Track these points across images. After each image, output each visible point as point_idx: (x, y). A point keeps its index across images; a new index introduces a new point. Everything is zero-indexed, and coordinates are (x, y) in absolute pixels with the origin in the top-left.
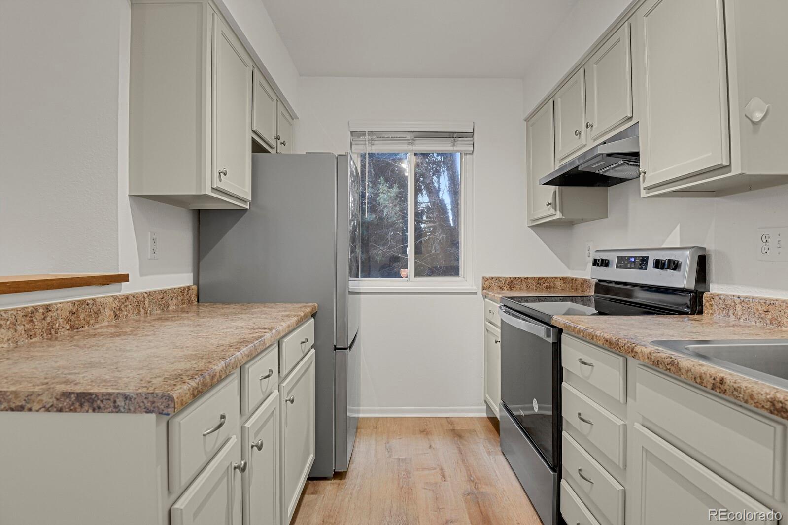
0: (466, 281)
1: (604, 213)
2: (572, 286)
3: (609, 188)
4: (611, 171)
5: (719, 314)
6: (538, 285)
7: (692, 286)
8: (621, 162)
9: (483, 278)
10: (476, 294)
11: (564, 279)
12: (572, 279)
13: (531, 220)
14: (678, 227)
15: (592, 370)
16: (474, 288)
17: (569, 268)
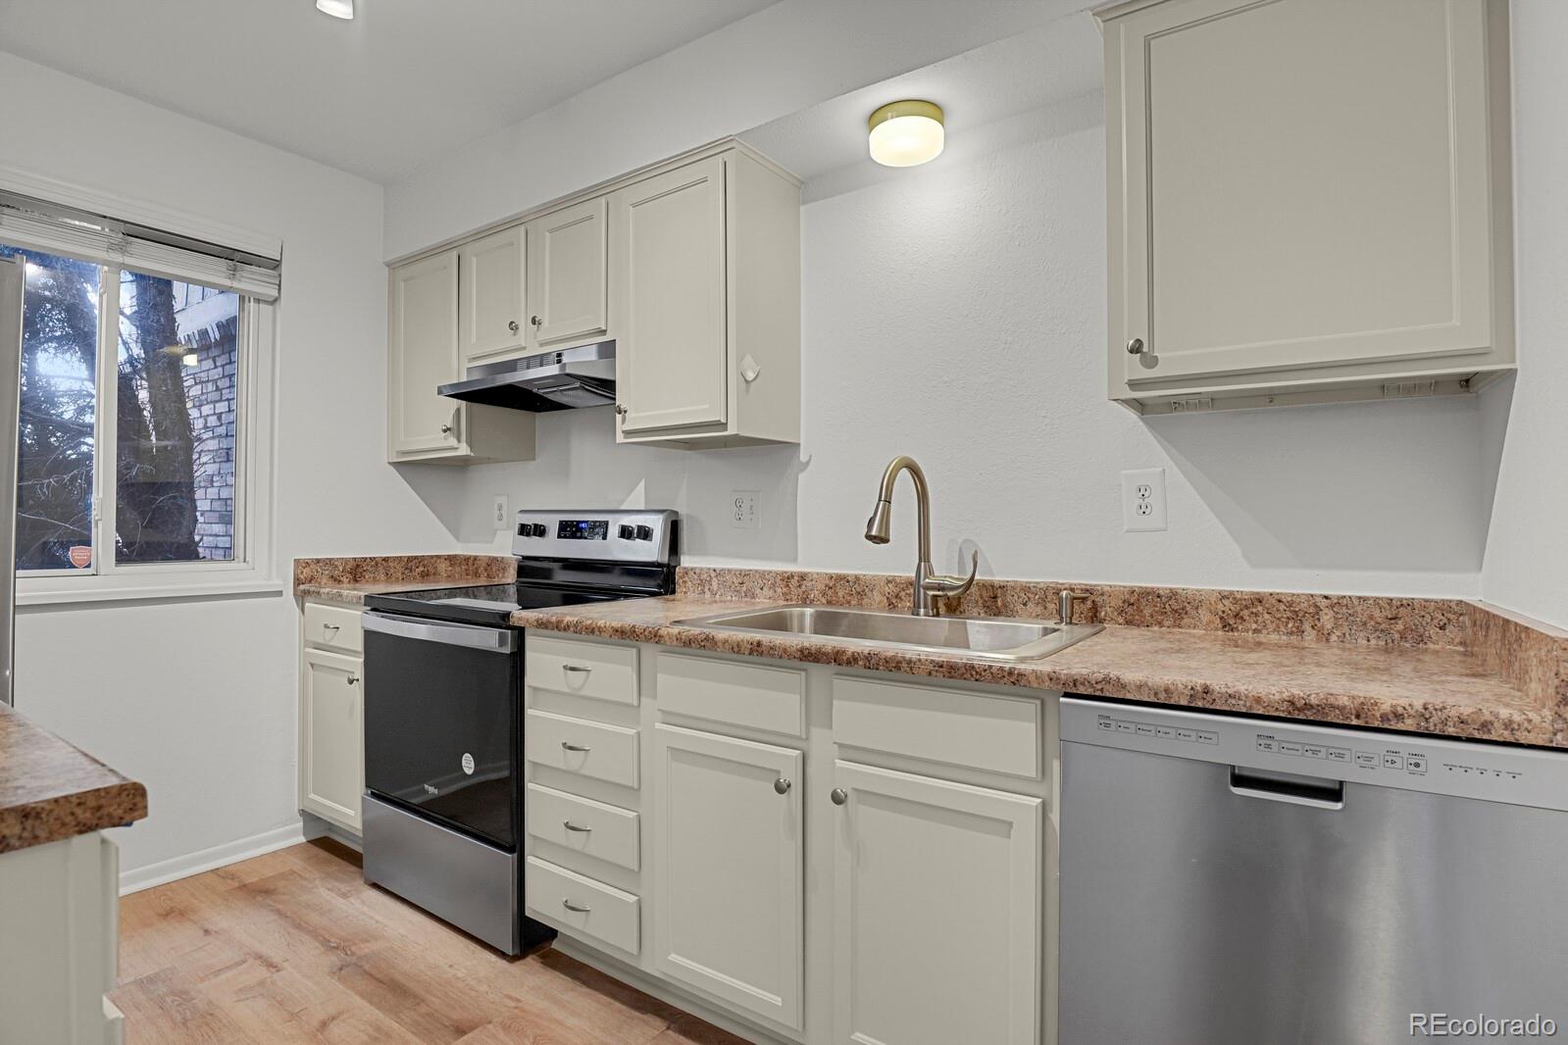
0: (254, 569)
1: (530, 455)
2: (466, 570)
3: (537, 414)
4: (559, 393)
5: (694, 592)
6: (407, 571)
7: (665, 559)
8: (578, 385)
9: (297, 561)
10: (282, 595)
11: (451, 559)
12: (467, 559)
13: (398, 452)
14: (642, 484)
15: (587, 677)
16: (275, 584)
17: (457, 538)
